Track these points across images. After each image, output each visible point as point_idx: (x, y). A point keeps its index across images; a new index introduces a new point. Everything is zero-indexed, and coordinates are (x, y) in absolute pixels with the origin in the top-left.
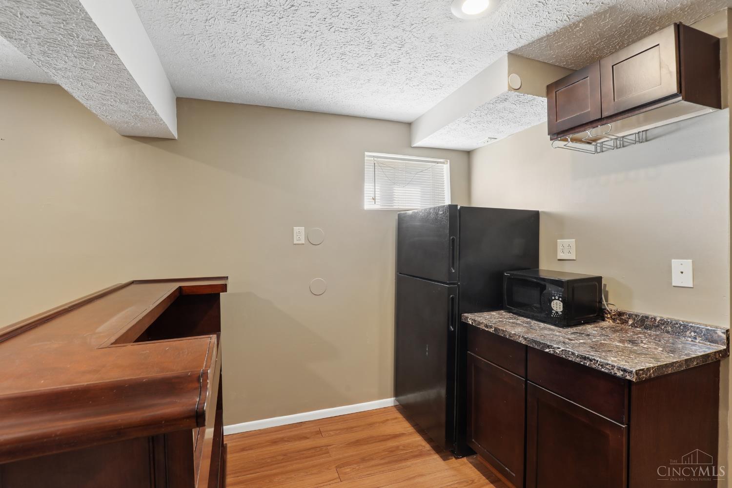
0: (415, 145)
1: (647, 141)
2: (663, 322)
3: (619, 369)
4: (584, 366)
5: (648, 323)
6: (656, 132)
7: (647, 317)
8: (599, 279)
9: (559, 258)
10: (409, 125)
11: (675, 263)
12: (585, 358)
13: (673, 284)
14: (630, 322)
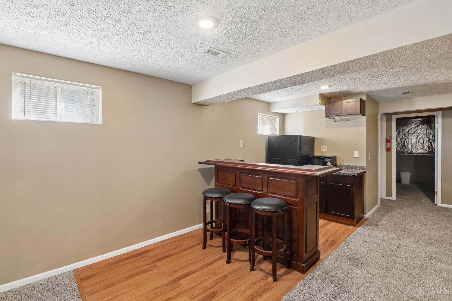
0: (271, 111)
1: (348, 121)
2: (352, 166)
3: (353, 174)
4: (345, 175)
5: (348, 167)
6: (350, 119)
7: (348, 166)
8: (336, 157)
9: (322, 151)
10: (269, 103)
11: (354, 152)
12: (345, 173)
13: (354, 157)
14: (344, 167)
